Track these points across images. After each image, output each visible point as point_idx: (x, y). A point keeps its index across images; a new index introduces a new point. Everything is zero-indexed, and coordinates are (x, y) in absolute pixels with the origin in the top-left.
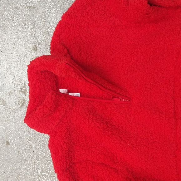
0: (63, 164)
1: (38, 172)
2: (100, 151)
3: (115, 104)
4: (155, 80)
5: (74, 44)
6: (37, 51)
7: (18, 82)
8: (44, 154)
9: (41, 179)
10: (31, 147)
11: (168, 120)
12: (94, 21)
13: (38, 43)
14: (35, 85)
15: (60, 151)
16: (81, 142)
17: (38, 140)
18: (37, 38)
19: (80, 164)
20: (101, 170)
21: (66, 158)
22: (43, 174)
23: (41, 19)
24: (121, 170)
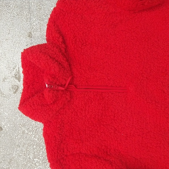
0: (55, 154)
1: (29, 158)
2: (94, 144)
3: (112, 94)
4: (152, 69)
5: (68, 30)
6: (31, 37)
7: (12, 69)
8: (37, 140)
9: (32, 165)
10: (23, 132)
11: (164, 109)
12: (88, 8)
13: (33, 30)
14: (28, 71)
15: (53, 142)
16: (75, 136)
17: (31, 126)
18: (32, 24)
19: (73, 157)
20: (94, 163)
21: (58, 149)
22: (35, 160)
23: (37, 6)
24: (114, 161)
